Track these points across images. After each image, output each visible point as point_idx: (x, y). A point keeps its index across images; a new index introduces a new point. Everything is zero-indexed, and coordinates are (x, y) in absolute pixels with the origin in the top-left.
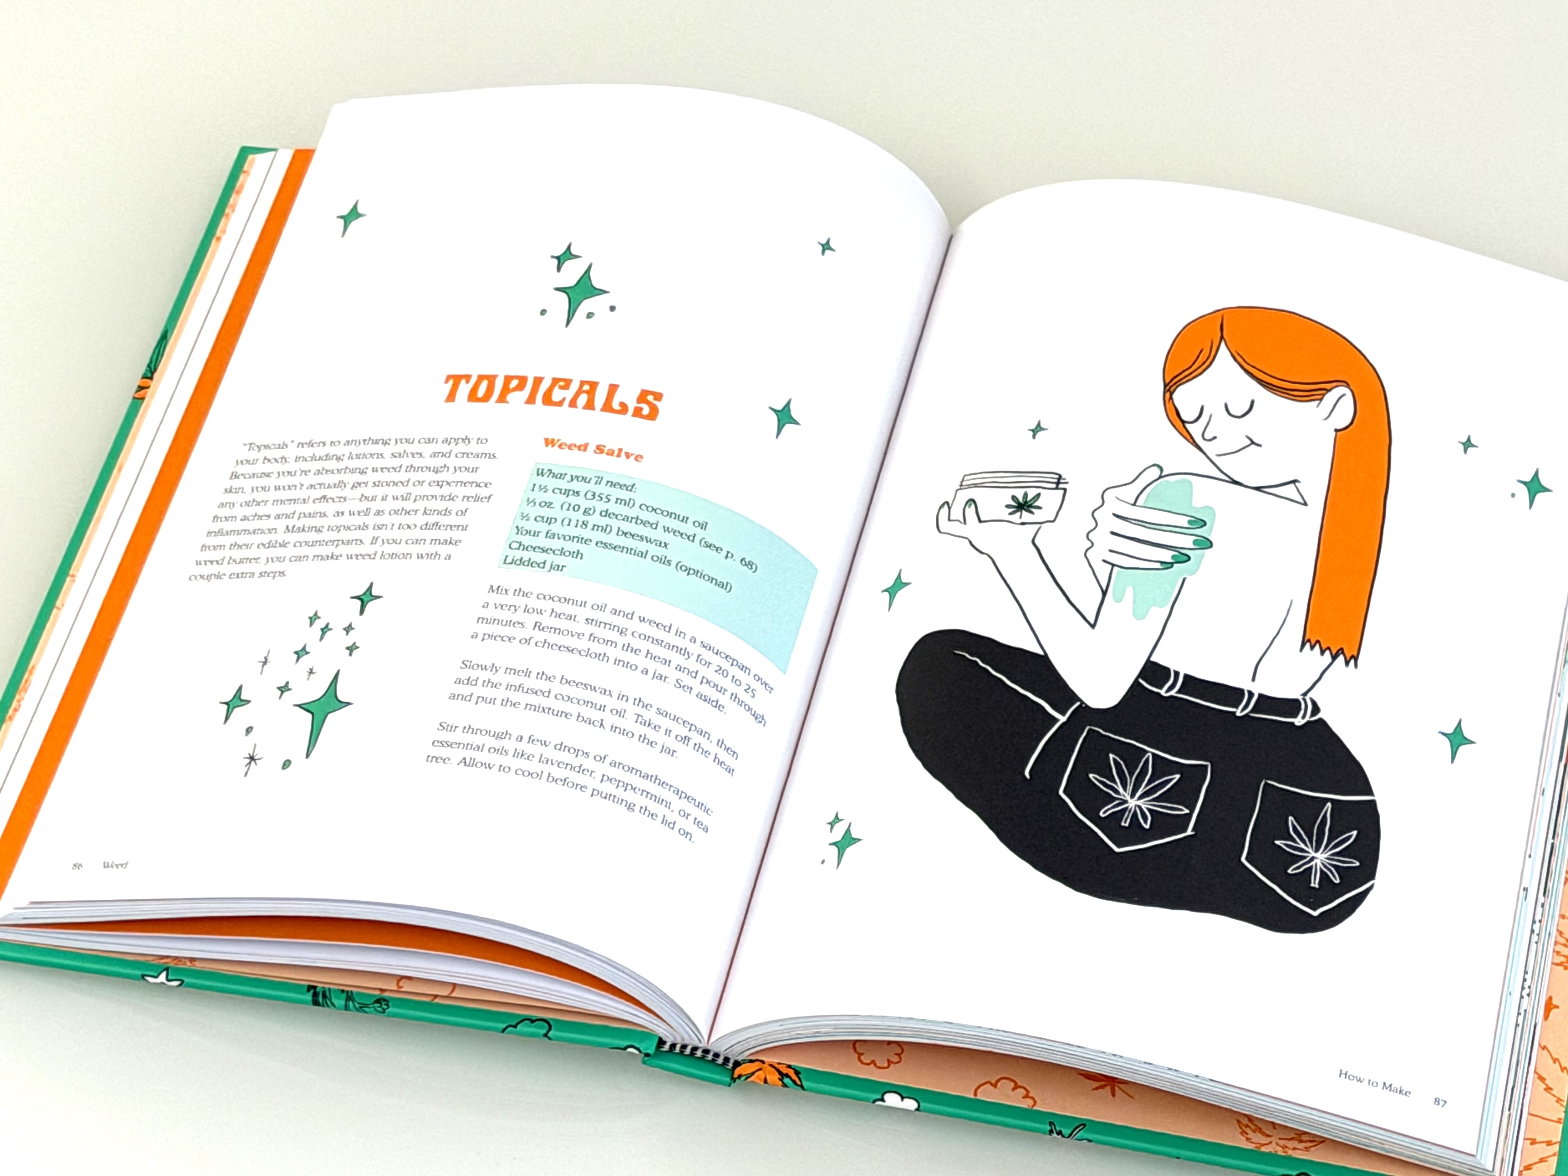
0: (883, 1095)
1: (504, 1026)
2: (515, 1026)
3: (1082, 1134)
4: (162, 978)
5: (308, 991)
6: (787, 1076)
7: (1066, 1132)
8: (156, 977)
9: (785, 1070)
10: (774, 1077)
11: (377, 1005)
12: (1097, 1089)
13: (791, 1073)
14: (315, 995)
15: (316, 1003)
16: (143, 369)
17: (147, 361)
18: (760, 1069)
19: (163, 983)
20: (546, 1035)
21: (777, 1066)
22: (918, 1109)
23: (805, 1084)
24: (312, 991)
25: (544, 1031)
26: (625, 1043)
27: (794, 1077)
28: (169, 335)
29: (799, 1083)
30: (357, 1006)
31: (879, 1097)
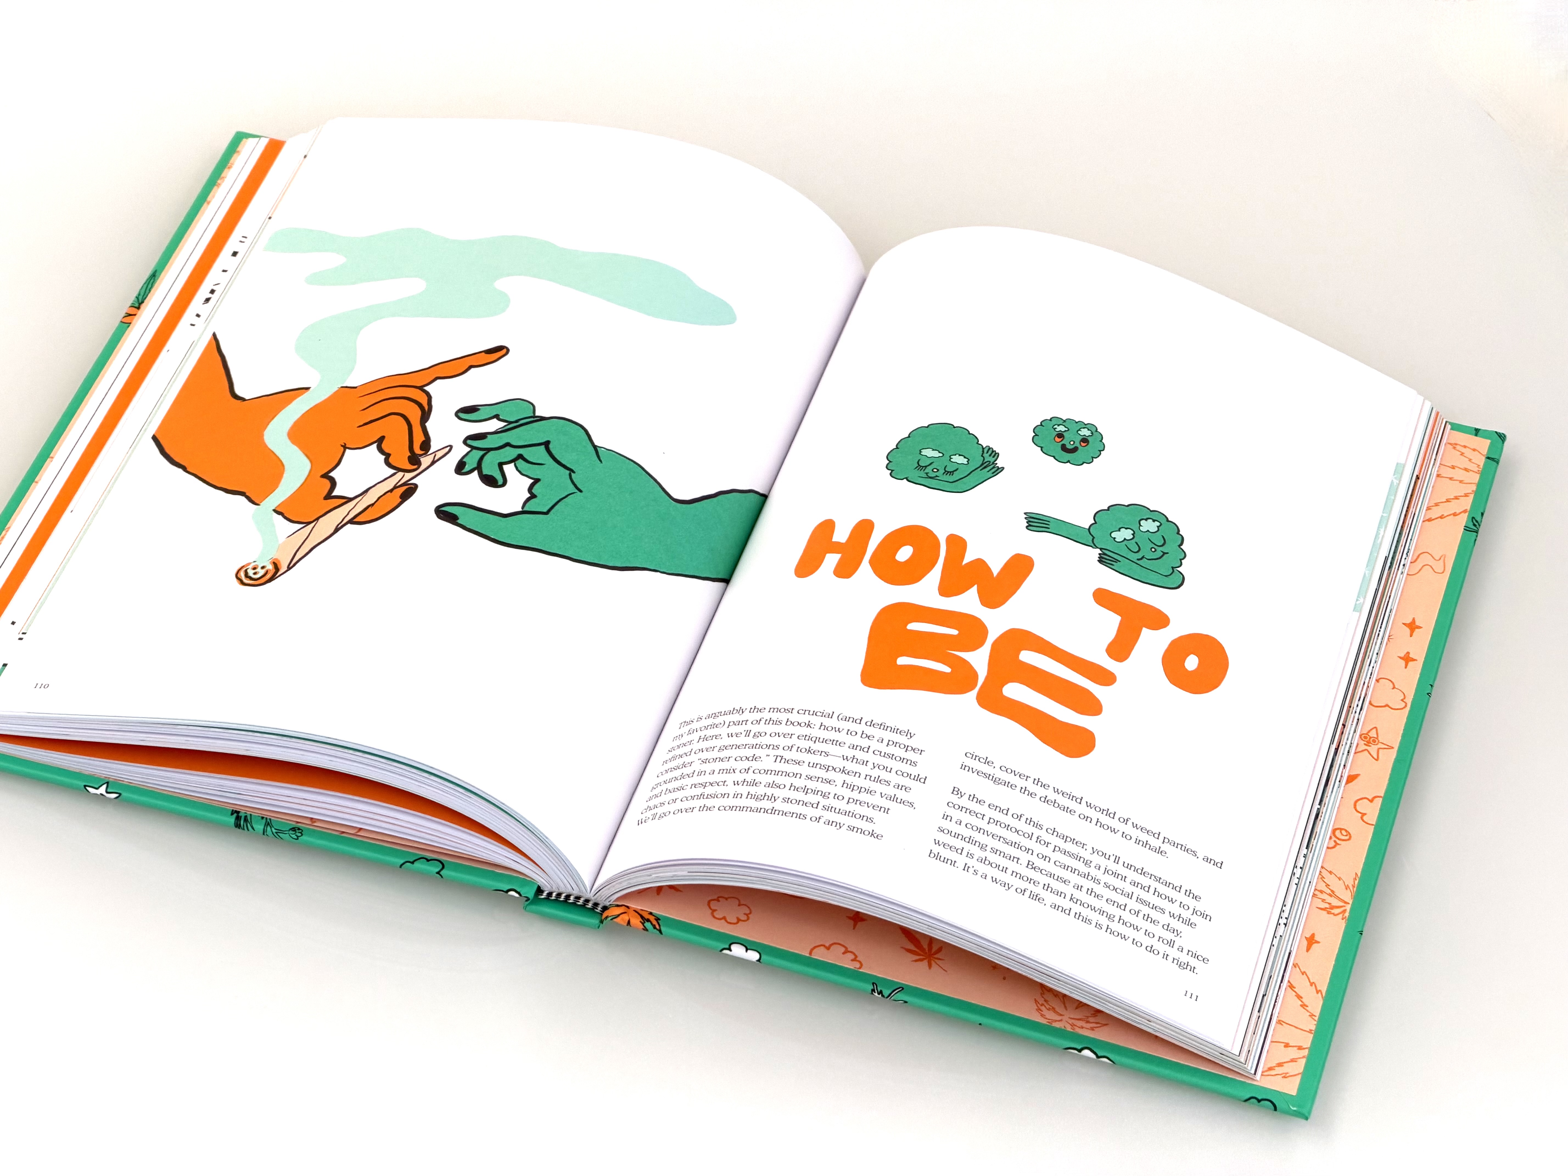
0: (730, 945)
1: (402, 862)
2: (413, 863)
3: (900, 996)
4: (102, 790)
5: (232, 814)
6: (648, 920)
7: (886, 992)
8: (97, 789)
9: (647, 916)
10: (636, 921)
11: (291, 832)
12: (916, 961)
13: (652, 918)
14: (238, 818)
15: (238, 825)
16: (131, 299)
17: (136, 294)
18: (625, 913)
19: (102, 794)
20: (438, 873)
21: (641, 912)
22: (759, 960)
23: (663, 929)
24: (235, 815)
25: (437, 870)
26: (506, 888)
27: (655, 922)
28: (157, 274)
29: (657, 927)
30: (274, 831)
31: (727, 946)
